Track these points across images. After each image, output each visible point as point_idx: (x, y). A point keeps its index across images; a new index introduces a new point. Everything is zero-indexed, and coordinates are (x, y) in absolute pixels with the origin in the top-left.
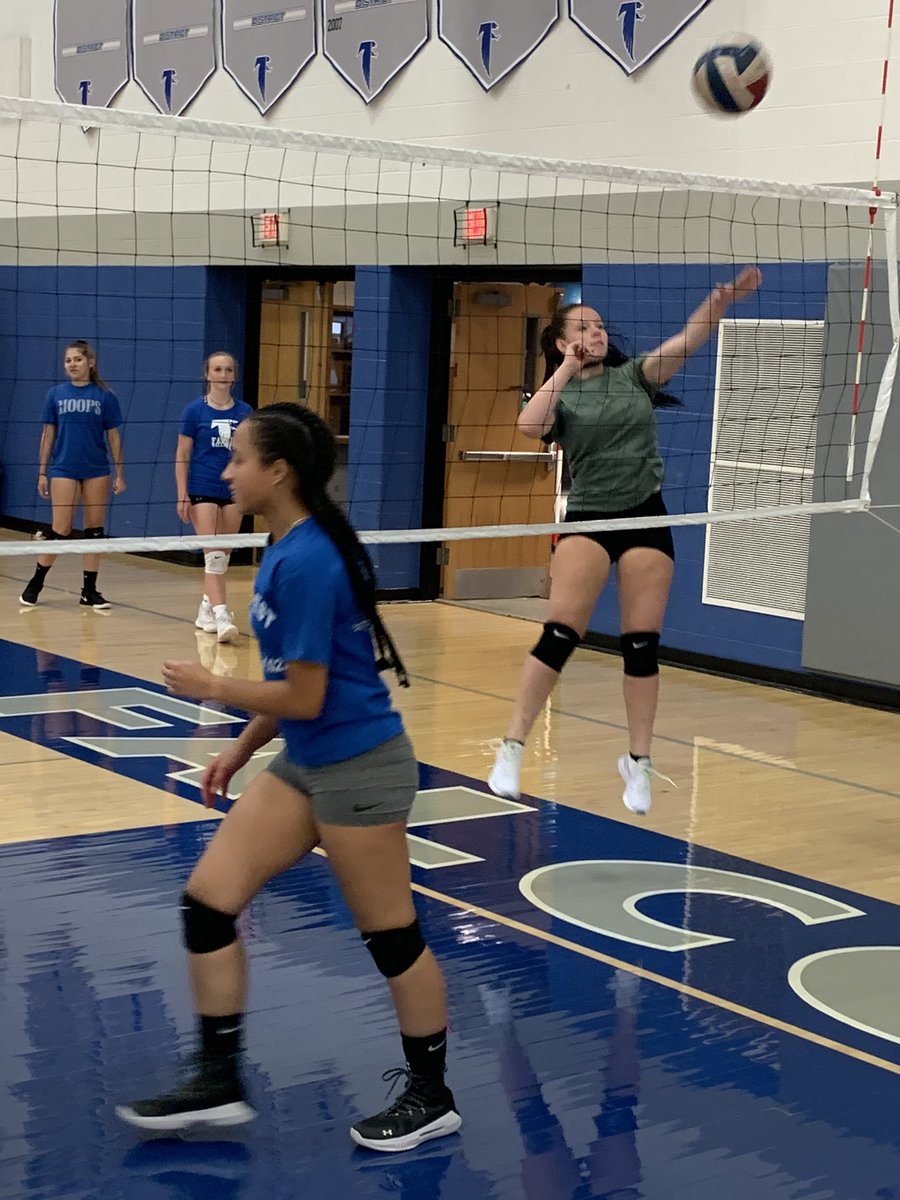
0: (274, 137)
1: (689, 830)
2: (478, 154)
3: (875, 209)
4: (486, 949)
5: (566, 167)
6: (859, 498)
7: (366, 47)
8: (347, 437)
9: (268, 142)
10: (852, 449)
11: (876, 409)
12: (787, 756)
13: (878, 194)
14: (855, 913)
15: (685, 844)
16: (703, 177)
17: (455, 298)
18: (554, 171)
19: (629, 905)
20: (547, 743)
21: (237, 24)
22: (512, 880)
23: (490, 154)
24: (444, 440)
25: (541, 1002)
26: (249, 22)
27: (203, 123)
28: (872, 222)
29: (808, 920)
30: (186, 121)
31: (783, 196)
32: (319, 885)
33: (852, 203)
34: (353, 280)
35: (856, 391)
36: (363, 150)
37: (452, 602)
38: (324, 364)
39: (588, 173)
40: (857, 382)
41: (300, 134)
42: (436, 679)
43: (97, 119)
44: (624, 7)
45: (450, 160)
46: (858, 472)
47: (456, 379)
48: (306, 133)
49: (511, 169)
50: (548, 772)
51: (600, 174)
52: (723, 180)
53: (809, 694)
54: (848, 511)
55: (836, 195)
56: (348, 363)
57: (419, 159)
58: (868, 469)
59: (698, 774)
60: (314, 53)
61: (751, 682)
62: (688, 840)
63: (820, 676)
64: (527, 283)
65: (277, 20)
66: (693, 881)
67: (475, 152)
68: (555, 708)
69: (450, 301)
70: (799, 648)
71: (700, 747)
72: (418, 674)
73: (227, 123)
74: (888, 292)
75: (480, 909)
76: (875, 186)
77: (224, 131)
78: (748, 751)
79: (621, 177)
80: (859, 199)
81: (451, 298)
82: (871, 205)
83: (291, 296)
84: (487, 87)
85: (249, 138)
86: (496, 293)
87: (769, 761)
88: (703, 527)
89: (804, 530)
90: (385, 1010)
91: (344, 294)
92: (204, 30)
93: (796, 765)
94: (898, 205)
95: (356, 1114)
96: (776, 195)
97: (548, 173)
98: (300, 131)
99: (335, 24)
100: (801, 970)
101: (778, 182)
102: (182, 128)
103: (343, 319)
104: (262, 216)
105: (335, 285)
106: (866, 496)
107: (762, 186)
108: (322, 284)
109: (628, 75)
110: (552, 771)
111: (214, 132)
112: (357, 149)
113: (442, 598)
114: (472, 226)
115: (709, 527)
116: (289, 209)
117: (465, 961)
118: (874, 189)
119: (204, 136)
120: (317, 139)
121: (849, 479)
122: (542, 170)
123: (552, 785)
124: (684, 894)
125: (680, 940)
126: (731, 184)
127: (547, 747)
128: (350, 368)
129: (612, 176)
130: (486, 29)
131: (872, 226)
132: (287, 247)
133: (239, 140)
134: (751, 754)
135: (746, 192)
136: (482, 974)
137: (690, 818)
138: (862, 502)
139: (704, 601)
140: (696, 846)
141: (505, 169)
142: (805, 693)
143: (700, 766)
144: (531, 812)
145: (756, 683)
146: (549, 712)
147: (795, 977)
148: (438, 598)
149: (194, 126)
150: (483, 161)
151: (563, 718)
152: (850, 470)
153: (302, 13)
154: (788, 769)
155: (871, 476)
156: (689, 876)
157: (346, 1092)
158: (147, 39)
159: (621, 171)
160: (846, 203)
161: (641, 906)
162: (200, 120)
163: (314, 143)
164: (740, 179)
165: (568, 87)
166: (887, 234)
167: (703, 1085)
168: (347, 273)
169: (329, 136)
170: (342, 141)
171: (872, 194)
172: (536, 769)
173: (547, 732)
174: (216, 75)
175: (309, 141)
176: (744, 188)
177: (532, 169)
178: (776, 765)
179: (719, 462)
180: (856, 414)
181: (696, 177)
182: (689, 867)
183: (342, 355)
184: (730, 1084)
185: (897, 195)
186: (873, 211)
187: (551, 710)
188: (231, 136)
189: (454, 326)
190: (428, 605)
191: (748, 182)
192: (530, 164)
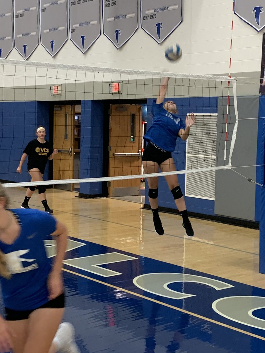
0: (55, 66)
1: (183, 263)
2: (114, 69)
3: (230, 82)
4: (123, 301)
5: (140, 72)
6: (228, 165)
7: (83, 37)
8: (80, 150)
9: (53, 68)
10: (225, 151)
11: (232, 139)
12: (211, 240)
13: (230, 78)
14: (231, 286)
15: (182, 267)
16: (180, 74)
17: (110, 109)
18: (137, 73)
19: (165, 286)
20: (141, 239)
21: (45, 31)
22: (130, 280)
23: (118, 69)
24: (108, 150)
25: (141, 316)
26: (48, 30)
27: (34, 62)
28: (229, 86)
29: (217, 289)
30: (29, 62)
31: (203, 79)
32: (74, 283)
33: (223, 80)
34: (80, 104)
35: (226, 134)
36: (81, 69)
37: (112, 198)
38: (72, 129)
39: (146, 74)
40: (226, 132)
41: (62, 65)
42: (108, 221)
43: (3, 62)
44: (157, 25)
45: (106, 71)
46: (228, 157)
47: (111, 132)
48: (64, 64)
49: (124, 73)
50: (141, 247)
51: (150, 74)
52: (186, 75)
53: (217, 222)
54: (225, 169)
55: (218, 78)
56: (79, 128)
57: (97, 71)
58: (230, 157)
59: (185, 247)
60: (67, 39)
61: (200, 219)
62: (183, 266)
63: (220, 217)
64: (131, 104)
65: (56, 30)
66: (184, 278)
67: (113, 68)
68: (143, 228)
69: (109, 110)
70: (214, 209)
71: (185, 238)
72: (102, 219)
73: (41, 62)
74: (234, 105)
75: (122, 289)
76: (229, 75)
77: (40, 64)
78: (200, 239)
79: (156, 75)
80: (225, 79)
81: (109, 109)
82: (228, 81)
83: (62, 109)
84: (118, 48)
85: (47, 66)
86: (122, 107)
87: (205, 242)
88: (184, 174)
89: (214, 174)
90: (95, 319)
91: (78, 108)
92: (35, 33)
93: (214, 243)
94: (236, 81)
95: (86, 351)
96: (201, 79)
97: (134, 74)
98: (62, 64)
99: (73, 31)
100: (216, 304)
101: (202, 75)
102: (28, 64)
103: (78, 115)
104: (54, 86)
105: (75, 106)
106: (230, 165)
107: (197, 76)
108: (71, 106)
109: (159, 44)
110: (142, 247)
111: (37, 65)
112: (79, 68)
113: (109, 196)
114: (115, 88)
115: (186, 174)
116: (61, 84)
117: (119, 304)
118: (229, 76)
119: (34, 66)
120: (67, 66)
121: (225, 160)
122: (133, 73)
123: (142, 251)
124: (182, 282)
125: (182, 296)
126: (188, 76)
127: (141, 240)
128: (80, 130)
129: (153, 75)
130: (117, 31)
131: (229, 87)
132: (61, 95)
133: (44, 67)
134: (201, 240)
135: (193, 78)
136: (123, 308)
137: (183, 259)
138: (229, 166)
139: (185, 196)
140: (185, 268)
141: (122, 73)
142: (216, 222)
143: (186, 244)
144: (136, 259)
145: (201, 219)
146: (141, 229)
147: (214, 306)
148: (108, 196)
149: (31, 63)
150: (116, 71)
151: (145, 231)
152: (225, 157)
153: (64, 28)
154: (211, 244)
155: (231, 159)
156: (183, 277)
157: (83, 344)
158: (18, 36)
159: (156, 73)
160: (221, 80)
161: (169, 286)
162: (33, 62)
163: (67, 67)
164: (190, 74)
165: (141, 48)
166: (233, 89)
167: (188, 339)
168: (79, 102)
169: (71, 65)
170: (75, 66)
171: (229, 78)
172: (138, 246)
173: (141, 236)
174: (39, 46)
175: (65, 67)
176: (192, 77)
177: (130, 73)
178: (208, 243)
179: (189, 155)
180: (226, 141)
181: (178, 74)
182: (183, 274)
183: (77, 126)
184: (196, 338)
185: (236, 78)
186: (229, 82)
187: (142, 229)
188: (42, 66)
189: (110, 117)
190: (105, 198)
191: (193, 75)
192: (129, 72)
